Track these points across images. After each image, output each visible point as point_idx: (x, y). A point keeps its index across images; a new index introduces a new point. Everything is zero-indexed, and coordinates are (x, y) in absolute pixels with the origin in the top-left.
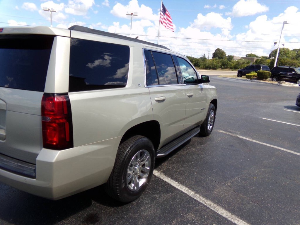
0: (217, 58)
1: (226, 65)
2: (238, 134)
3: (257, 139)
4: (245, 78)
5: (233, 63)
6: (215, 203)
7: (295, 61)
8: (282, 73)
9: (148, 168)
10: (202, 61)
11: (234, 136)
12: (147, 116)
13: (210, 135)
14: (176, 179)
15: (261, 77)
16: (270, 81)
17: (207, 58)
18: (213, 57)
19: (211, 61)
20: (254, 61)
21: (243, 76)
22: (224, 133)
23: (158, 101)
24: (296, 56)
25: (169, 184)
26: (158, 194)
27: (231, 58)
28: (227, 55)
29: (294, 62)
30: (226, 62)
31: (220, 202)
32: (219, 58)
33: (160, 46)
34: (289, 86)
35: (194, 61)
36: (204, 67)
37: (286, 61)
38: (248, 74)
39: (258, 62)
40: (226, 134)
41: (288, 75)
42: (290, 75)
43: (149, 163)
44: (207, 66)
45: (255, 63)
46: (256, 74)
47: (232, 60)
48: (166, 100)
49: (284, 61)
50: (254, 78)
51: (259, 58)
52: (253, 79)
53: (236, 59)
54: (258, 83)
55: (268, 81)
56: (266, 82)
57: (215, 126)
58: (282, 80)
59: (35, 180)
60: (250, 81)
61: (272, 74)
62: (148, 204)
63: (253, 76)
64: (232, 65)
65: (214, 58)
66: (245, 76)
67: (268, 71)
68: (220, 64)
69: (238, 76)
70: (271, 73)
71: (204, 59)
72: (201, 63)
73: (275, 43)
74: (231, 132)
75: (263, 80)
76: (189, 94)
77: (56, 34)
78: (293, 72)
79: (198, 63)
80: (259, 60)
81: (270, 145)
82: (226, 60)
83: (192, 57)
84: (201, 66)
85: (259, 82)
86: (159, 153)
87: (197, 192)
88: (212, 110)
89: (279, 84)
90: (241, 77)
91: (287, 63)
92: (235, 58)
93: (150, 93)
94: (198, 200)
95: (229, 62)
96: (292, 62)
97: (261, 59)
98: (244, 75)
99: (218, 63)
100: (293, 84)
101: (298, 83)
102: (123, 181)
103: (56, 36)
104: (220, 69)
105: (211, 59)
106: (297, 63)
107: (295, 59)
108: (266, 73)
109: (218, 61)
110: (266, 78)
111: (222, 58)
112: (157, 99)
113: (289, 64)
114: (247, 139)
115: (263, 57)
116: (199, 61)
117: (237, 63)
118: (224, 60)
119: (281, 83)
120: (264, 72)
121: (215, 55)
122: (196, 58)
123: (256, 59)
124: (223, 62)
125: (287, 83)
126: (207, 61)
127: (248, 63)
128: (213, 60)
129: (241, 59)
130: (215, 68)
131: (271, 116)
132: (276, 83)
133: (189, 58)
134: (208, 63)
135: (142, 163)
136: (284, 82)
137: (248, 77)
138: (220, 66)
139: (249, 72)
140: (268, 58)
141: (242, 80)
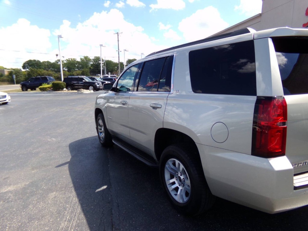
8: (74, 82)
34: (88, 93)
38: (41, 87)
41: (80, 84)
46: (50, 85)
50: (50, 89)
52: (50, 91)
54: (58, 94)
56: (63, 92)
61: (66, 84)
63: (48, 88)
73: (56, 54)
78: (84, 81)
120: (60, 83)
123: (6, 71)
125: (85, 91)
136: (82, 89)
137: (43, 89)
139: (41, 85)
141: (36, 93)
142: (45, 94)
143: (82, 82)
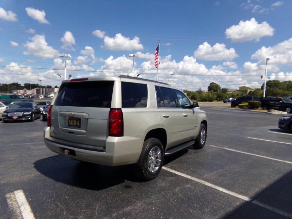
0: (212, 91)
1: (221, 97)
2: (225, 147)
3: (240, 150)
4: (238, 108)
5: (228, 95)
6: (204, 180)
7: (287, 92)
8: (271, 102)
9: (160, 160)
10: (198, 94)
11: (222, 149)
12: (159, 125)
13: (203, 148)
14: (178, 171)
15: (252, 106)
16: (261, 109)
17: (203, 91)
18: (208, 90)
19: (207, 93)
20: (248, 93)
21: (236, 107)
22: (214, 147)
23: (165, 117)
24: (287, 87)
25: (173, 173)
26: (167, 177)
27: (225, 90)
28: (221, 88)
29: (285, 92)
30: (221, 94)
31: (207, 180)
32: (214, 91)
33: (164, 83)
34: (278, 114)
35: (191, 94)
36: (201, 100)
37: (277, 92)
38: (240, 105)
39: (251, 93)
40: (216, 148)
41: (277, 104)
42: (278, 104)
43: (160, 156)
44: (203, 98)
45: (249, 94)
46: (247, 104)
47: (227, 93)
48: (169, 117)
49: (276, 92)
50: (246, 107)
51: (252, 90)
52: (246, 109)
53: (230, 92)
55: (259, 110)
56: (257, 111)
57: (206, 141)
58: (271, 109)
59: (105, 153)
60: (242, 110)
61: (262, 104)
62: (161, 181)
63: (245, 106)
64: (227, 97)
65: (210, 91)
66: (237, 107)
67: (258, 101)
68: (216, 96)
69: (232, 106)
70: (260, 103)
71: (200, 92)
72: (198, 96)
74: (220, 146)
75: (254, 109)
76: (184, 115)
77: (115, 80)
78: (281, 102)
79: (195, 96)
80: (252, 92)
81: (249, 154)
82: (221, 93)
83: (189, 91)
84: (197, 99)
85: (251, 111)
86: (166, 153)
87: (192, 176)
88: (203, 129)
89: (268, 112)
90: (235, 107)
91: (279, 93)
92: (229, 90)
93: (160, 112)
94: (193, 179)
95: (224, 94)
96: (283, 93)
97: (253, 91)
98: (237, 105)
99: (214, 96)
100: (281, 112)
101: (287, 111)
102: (146, 163)
103: (115, 81)
104: (216, 101)
105: (207, 92)
106: (288, 94)
107: (286, 89)
108: (257, 102)
109: (214, 94)
110: (257, 107)
111: (217, 91)
112: (164, 115)
113: (281, 95)
114: (232, 150)
115: (256, 89)
116: (195, 94)
117: (232, 95)
118: (219, 93)
119: (271, 112)
120: (255, 102)
121: (210, 88)
122: (192, 92)
123: (249, 91)
124: (218, 94)
125: (276, 111)
126: (203, 94)
127: (242, 95)
128: (209, 93)
129: (235, 92)
130: (211, 100)
131: (256, 136)
132: (266, 111)
133: (185, 91)
134: (204, 96)
135: (156, 156)
136: (273, 110)
137: (241, 107)
138: (215, 99)
139: (241, 103)
140: (261, 90)
141: (236, 110)
142: (241, 111)
143: (279, 103)
